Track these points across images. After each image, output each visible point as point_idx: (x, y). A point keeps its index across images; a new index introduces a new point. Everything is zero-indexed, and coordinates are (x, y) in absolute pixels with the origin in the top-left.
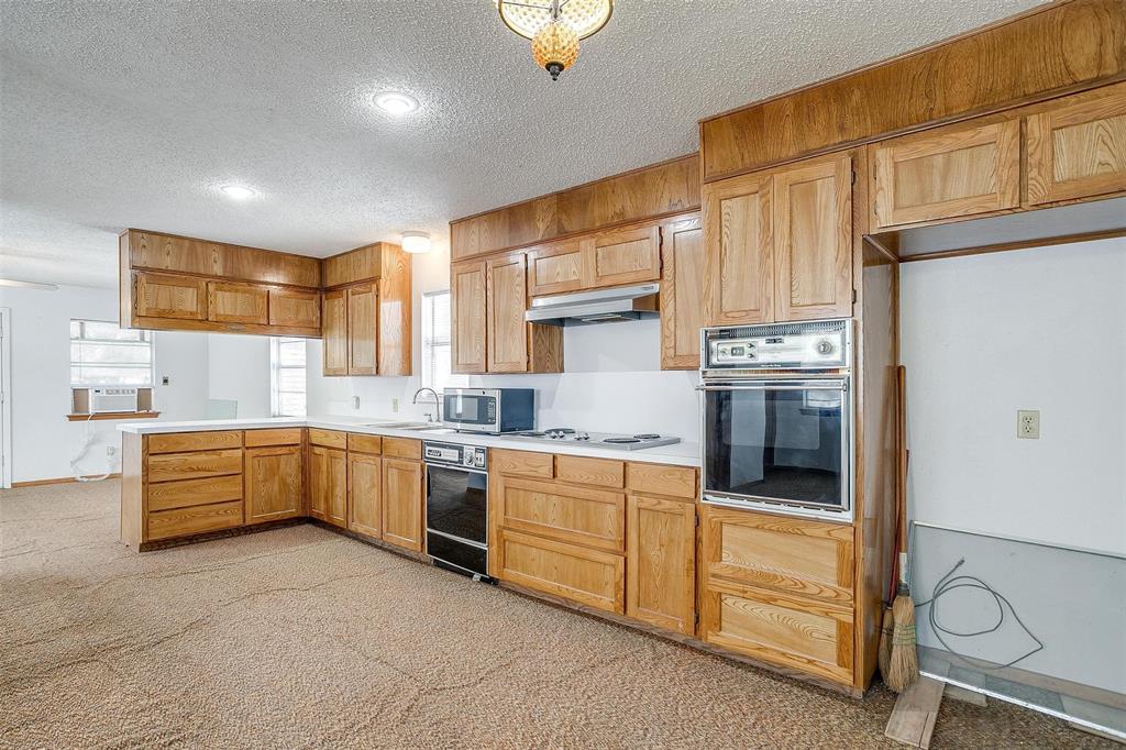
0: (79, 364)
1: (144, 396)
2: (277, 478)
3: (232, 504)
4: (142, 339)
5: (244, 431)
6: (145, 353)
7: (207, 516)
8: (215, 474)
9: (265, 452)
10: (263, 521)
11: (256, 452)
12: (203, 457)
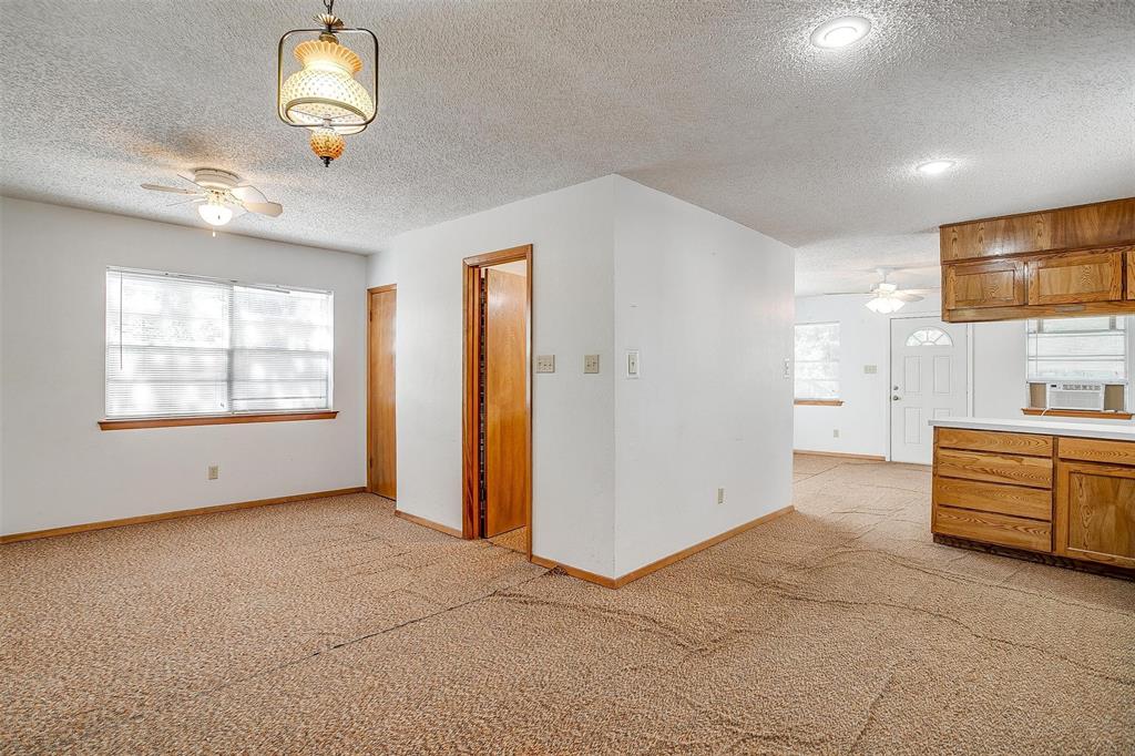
0: (1036, 358)
1: (1114, 393)
2: (1112, 508)
3: (1037, 523)
4: (1113, 327)
5: (1056, 438)
6: (1116, 343)
7: (1001, 526)
8: (1013, 482)
9: (1092, 469)
10: (1085, 558)
11: (1074, 467)
12: (998, 460)
